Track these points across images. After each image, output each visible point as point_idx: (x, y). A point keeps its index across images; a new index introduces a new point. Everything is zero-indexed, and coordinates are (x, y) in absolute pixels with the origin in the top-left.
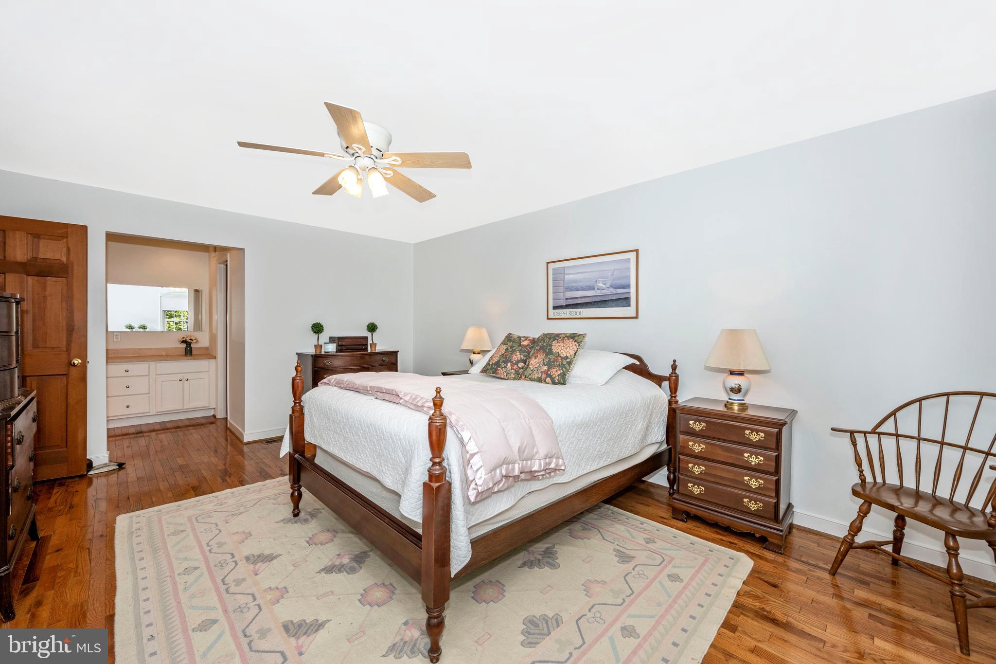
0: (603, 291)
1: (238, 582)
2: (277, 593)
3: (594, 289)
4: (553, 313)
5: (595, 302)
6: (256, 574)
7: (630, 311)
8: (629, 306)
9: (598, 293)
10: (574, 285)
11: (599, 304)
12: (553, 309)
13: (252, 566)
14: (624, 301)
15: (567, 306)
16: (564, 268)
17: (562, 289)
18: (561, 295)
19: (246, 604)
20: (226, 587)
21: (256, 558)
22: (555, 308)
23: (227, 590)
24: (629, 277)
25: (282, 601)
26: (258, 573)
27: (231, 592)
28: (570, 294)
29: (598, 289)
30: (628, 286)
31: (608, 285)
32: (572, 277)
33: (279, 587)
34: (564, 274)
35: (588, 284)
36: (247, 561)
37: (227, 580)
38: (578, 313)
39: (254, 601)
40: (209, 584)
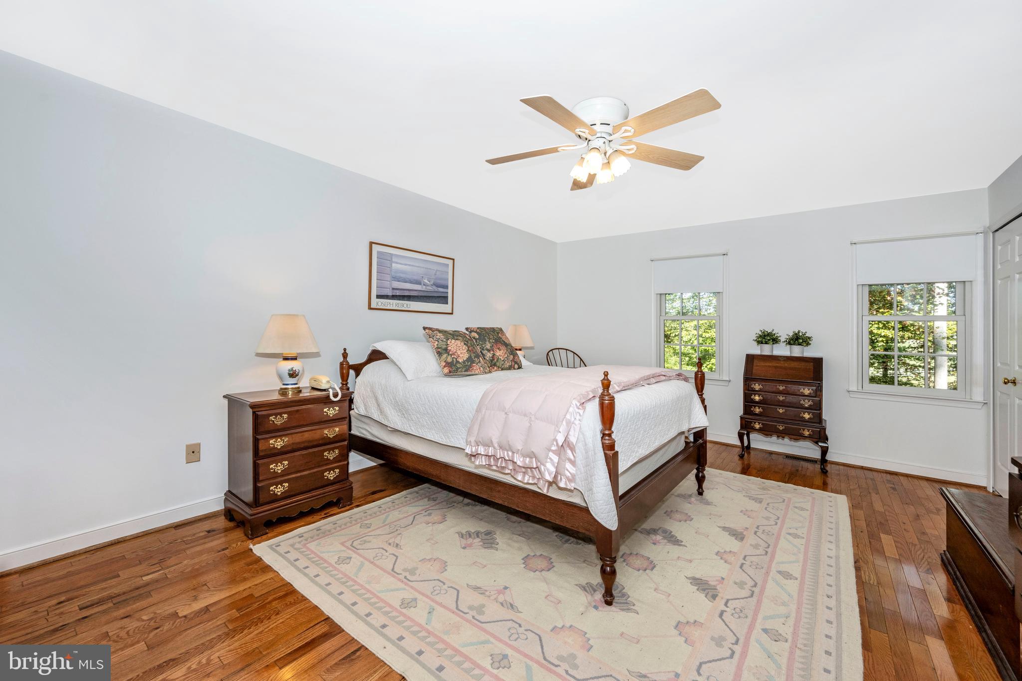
0: (428, 287)
1: (741, 585)
2: (725, 556)
3: (420, 284)
4: (375, 302)
5: (421, 296)
6: (723, 579)
7: (446, 308)
8: (447, 303)
9: (424, 288)
10: (402, 275)
11: (425, 298)
12: (377, 298)
13: (718, 587)
14: (443, 299)
15: (394, 297)
16: (392, 255)
17: (388, 278)
18: (387, 284)
19: (750, 566)
20: (754, 589)
21: (707, 591)
22: (379, 297)
23: (755, 585)
24: (447, 280)
25: (728, 550)
26: (720, 578)
27: (753, 582)
28: (396, 285)
29: (424, 285)
30: (447, 287)
31: (432, 283)
32: (399, 266)
33: (720, 558)
34: (391, 261)
35: (415, 278)
36: (717, 595)
37: (748, 593)
38: (405, 306)
39: (745, 564)
40: (765, 602)
